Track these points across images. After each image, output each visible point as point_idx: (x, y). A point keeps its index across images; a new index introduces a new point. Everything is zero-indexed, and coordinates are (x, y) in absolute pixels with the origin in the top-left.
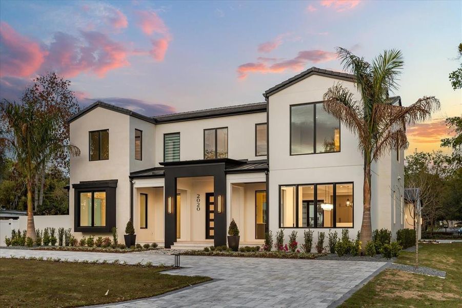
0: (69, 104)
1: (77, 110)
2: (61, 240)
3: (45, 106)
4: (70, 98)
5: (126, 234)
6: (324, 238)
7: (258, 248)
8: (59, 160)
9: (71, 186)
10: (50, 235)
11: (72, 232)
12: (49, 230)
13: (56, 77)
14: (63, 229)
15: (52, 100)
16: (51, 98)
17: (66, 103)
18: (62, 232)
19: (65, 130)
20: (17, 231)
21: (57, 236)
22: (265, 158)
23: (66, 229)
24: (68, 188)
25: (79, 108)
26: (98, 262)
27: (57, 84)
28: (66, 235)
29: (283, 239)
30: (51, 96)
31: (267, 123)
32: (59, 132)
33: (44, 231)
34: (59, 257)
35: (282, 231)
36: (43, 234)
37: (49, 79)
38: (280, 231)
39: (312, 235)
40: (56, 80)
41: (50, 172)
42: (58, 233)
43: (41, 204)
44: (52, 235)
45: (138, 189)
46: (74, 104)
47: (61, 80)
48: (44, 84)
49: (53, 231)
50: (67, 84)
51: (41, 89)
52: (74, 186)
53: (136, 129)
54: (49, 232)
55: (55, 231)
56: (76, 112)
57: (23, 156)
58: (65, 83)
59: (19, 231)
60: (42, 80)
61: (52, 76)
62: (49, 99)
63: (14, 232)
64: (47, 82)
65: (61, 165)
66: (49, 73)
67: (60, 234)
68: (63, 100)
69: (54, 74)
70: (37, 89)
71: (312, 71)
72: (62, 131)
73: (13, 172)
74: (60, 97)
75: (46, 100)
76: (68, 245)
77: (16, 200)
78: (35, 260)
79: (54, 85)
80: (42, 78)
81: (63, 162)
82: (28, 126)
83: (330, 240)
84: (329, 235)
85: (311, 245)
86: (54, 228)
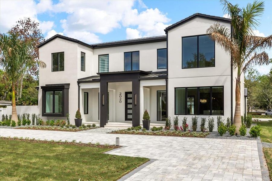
0: (38, 37)
1: (43, 41)
2: (33, 121)
3: (23, 38)
4: (39, 34)
5: (75, 118)
6: (205, 122)
7: (162, 128)
8: (32, 70)
9: (40, 88)
10: (27, 118)
11: (41, 117)
12: (26, 115)
13: (30, 21)
14: (35, 115)
15: (28, 34)
16: (27, 33)
17: (36, 36)
18: (34, 116)
19: (36, 53)
20: (5, 116)
21: (31, 119)
22: (165, 70)
23: (37, 114)
24: (38, 88)
25: (44, 40)
26: (61, 141)
27: (31, 25)
28: (37, 118)
29: (178, 122)
30: (27, 32)
31: (167, 49)
32: (32, 54)
33: (22, 116)
34: (34, 137)
35: (177, 117)
36: (22, 117)
37: (26, 22)
38: (176, 117)
39: (197, 120)
40: (30, 23)
41: (26, 78)
42: (32, 117)
43: (20, 97)
44: (28, 119)
45: (83, 89)
46: (41, 37)
47: (33, 23)
48: (22, 25)
49: (29, 115)
50: (37, 25)
51: (21, 27)
52: (42, 87)
53: (81, 52)
54: (26, 116)
55: (30, 116)
56: (42, 41)
57: (9, 68)
58: (36, 24)
59: (7, 116)
60: (21, 22)
61: (28, 20)
62: (26, 34)
63: (3, 116)
64: (24, 24)
65: (33, 74)
66: (26, 18)
67: (33, 117)
68: (34, 34)
69: (29, 19)
70: (18, 28)
71: (197, 15)
72: (33, 53)
73: (3, 78)
74: (32, 32)
75: (24, 34)
76: (38, 125)
77: (5, 95)
78: (17, 139)
79: (29, 25)
80: (22, 21)
81: (34, 72)
82: (12, 49)
83: (209, 124)
84: (209, 120)
85: (196, 126)
86: (29, 113)
